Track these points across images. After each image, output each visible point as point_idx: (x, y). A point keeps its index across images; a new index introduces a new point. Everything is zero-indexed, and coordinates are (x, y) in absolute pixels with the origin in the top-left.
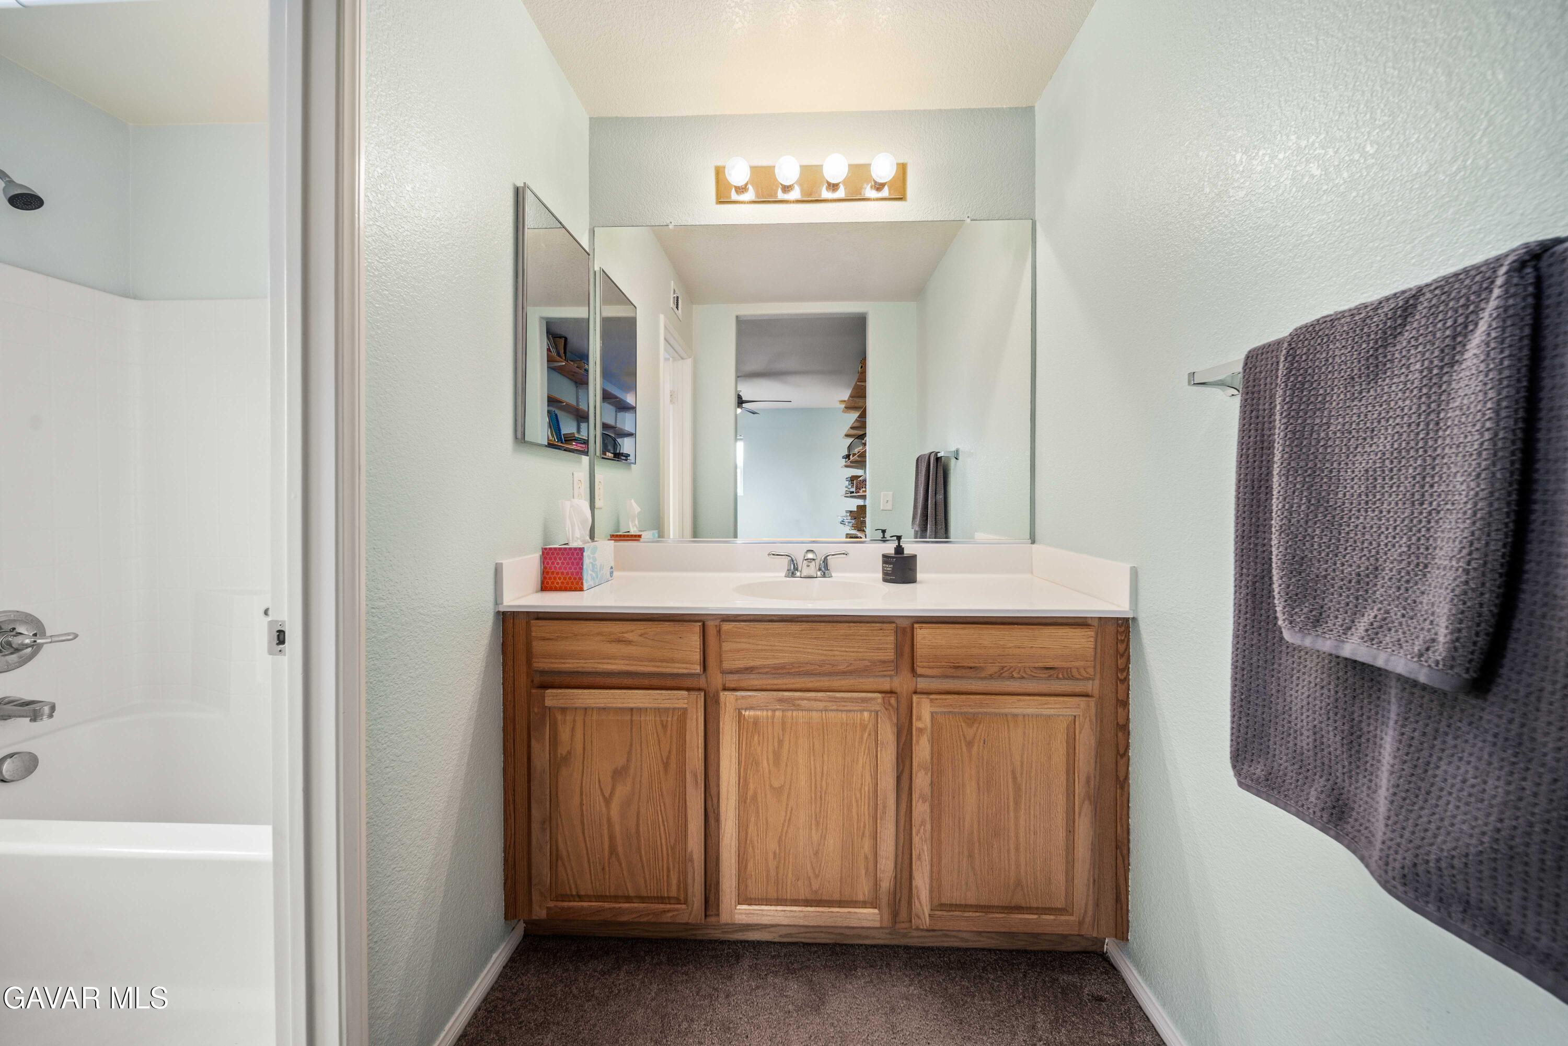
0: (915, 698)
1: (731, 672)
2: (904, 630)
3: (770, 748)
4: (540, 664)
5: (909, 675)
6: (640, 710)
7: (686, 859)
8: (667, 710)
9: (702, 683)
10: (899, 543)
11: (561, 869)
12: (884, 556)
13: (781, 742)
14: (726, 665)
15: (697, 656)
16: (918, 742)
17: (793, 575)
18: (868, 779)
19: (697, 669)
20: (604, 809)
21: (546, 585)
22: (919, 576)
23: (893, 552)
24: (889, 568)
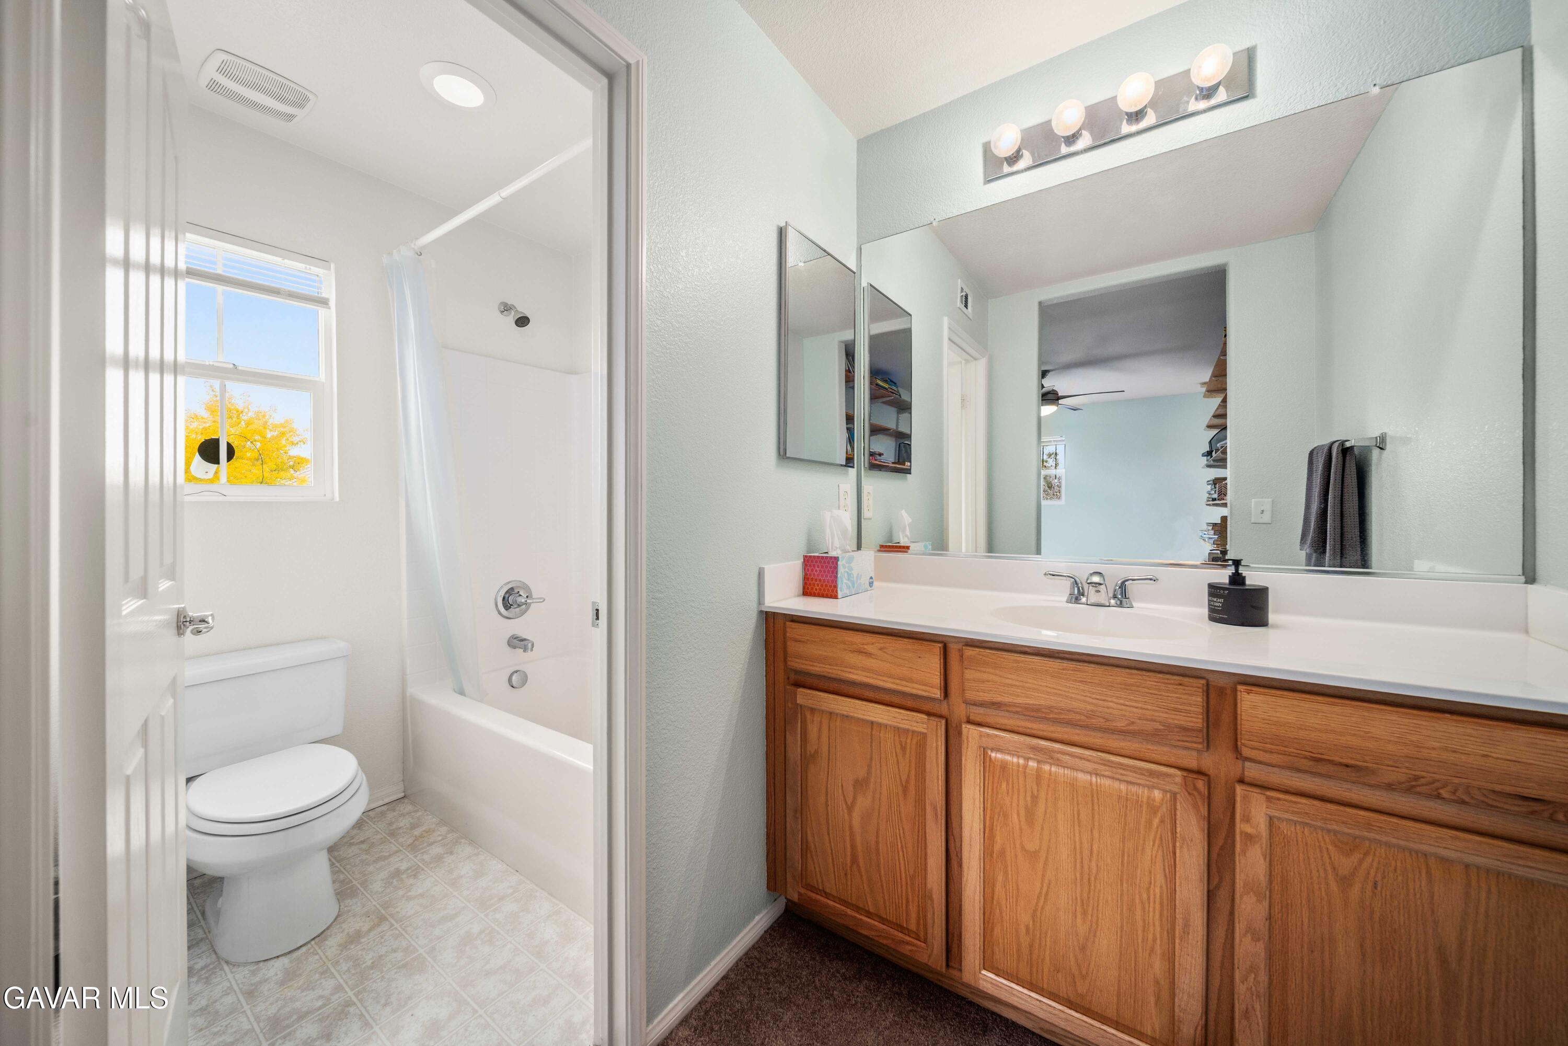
0: (1239, 789)
1: (975, 704)
2: (1221, 691)
3: (1022, 803)
4: (795, 664)
5: (1230, 756)
6: (880, 725)
7: (926, 896)
8: (907, 731)
9: (943, 709)
10: (1237, 570)
11: (810, 860)
12: (1211, 586)
13: (1035, 798)
14: (970, 695)
15: (937, 680)
16: (1244, 852)
17: (1077, 600)
18: (1160, 879)
19: (937, 694)
20: (846, 815)
21: (808, 590)
22: (1272, 617)
23: (1227, 581)
24: (1219, 603)
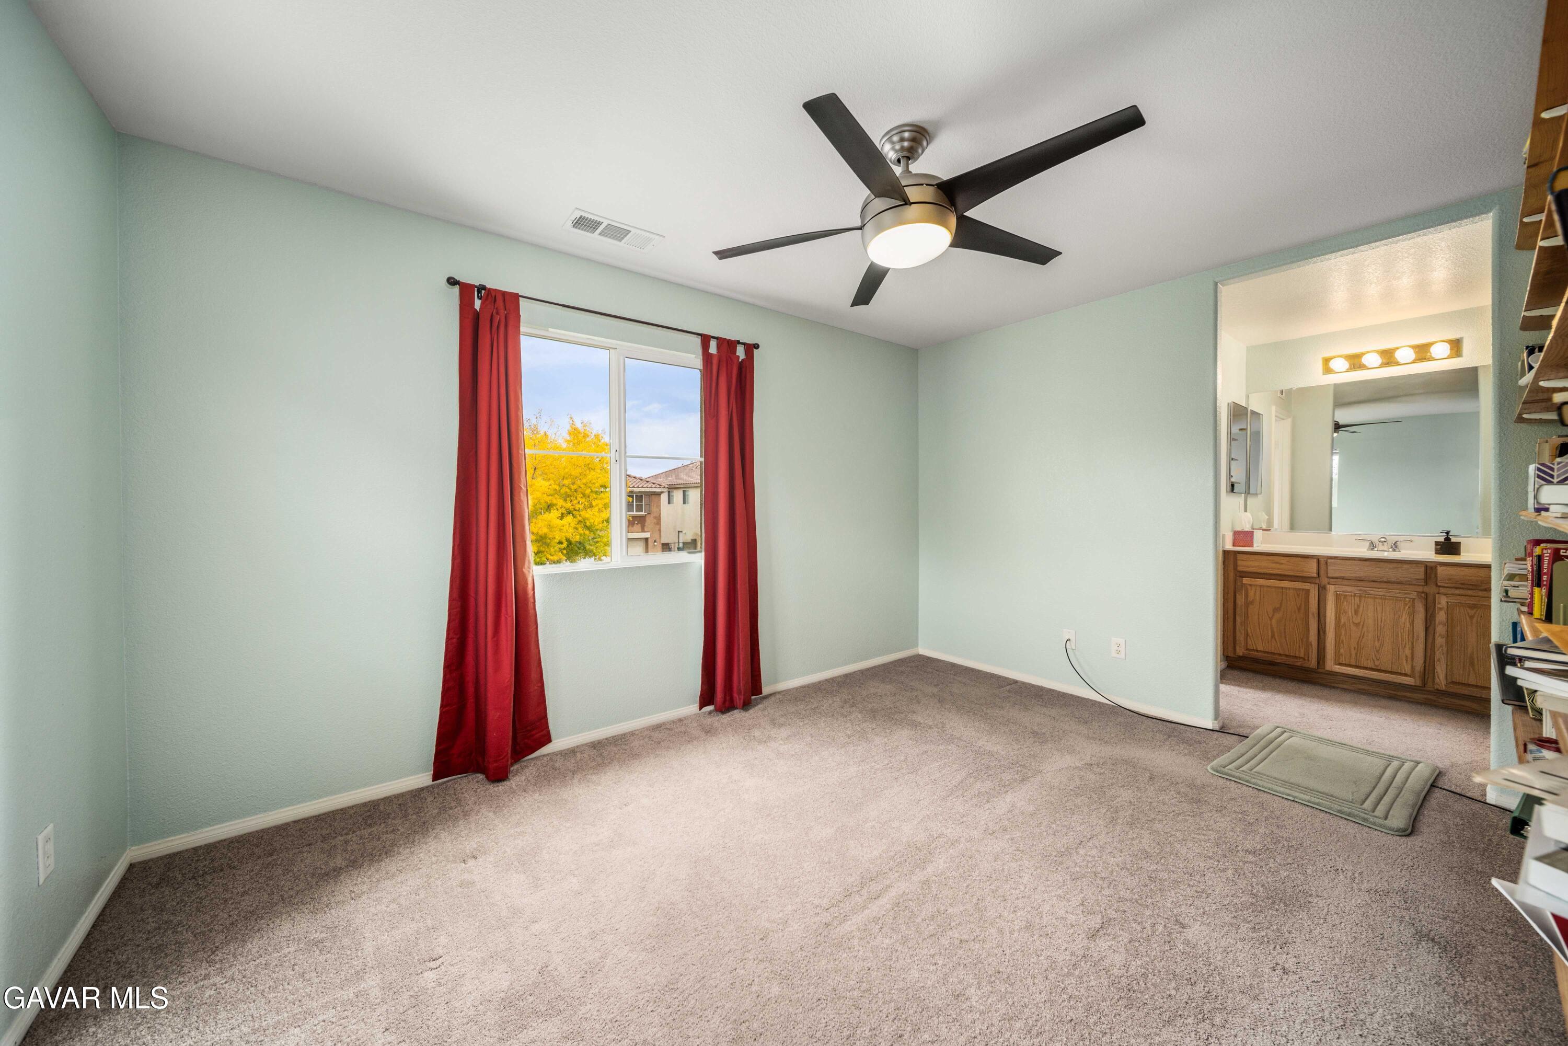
0: (1437, 595)
1: (1333, 578)
2: (1431, 568)
3: (1353, 608)
4: (1240, 569)
5: (1435, 587)
6: (1285, 588)
7: (1309, 644)
8: (1300, 589)
9: (1317, 581)
11: (1249, 640)
12: (1436, 542)
13: (1359, 606)
14: (1330, 575)
15: (1315, 571)
16: (1438, 613)
18: (1408, 625)
19: (1315, 575)
20: (1269, 622)
21: (1237, 542)
